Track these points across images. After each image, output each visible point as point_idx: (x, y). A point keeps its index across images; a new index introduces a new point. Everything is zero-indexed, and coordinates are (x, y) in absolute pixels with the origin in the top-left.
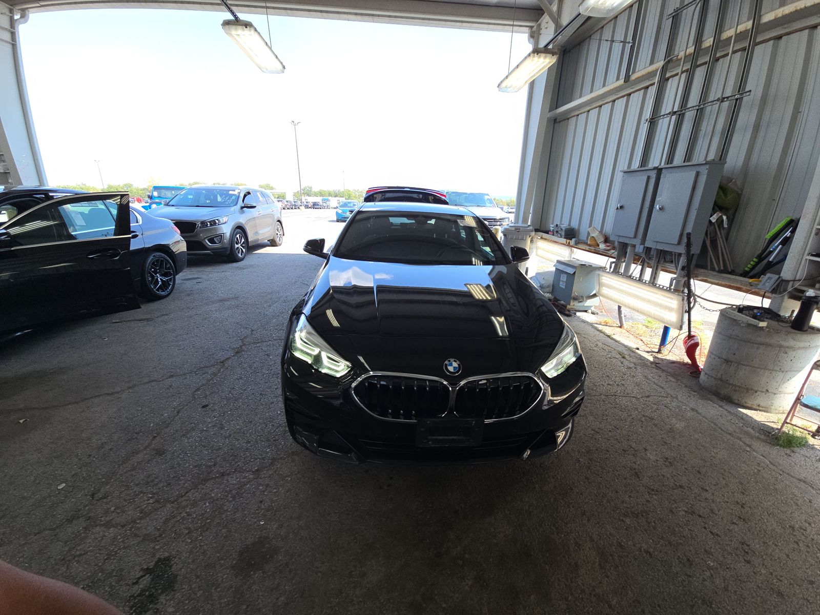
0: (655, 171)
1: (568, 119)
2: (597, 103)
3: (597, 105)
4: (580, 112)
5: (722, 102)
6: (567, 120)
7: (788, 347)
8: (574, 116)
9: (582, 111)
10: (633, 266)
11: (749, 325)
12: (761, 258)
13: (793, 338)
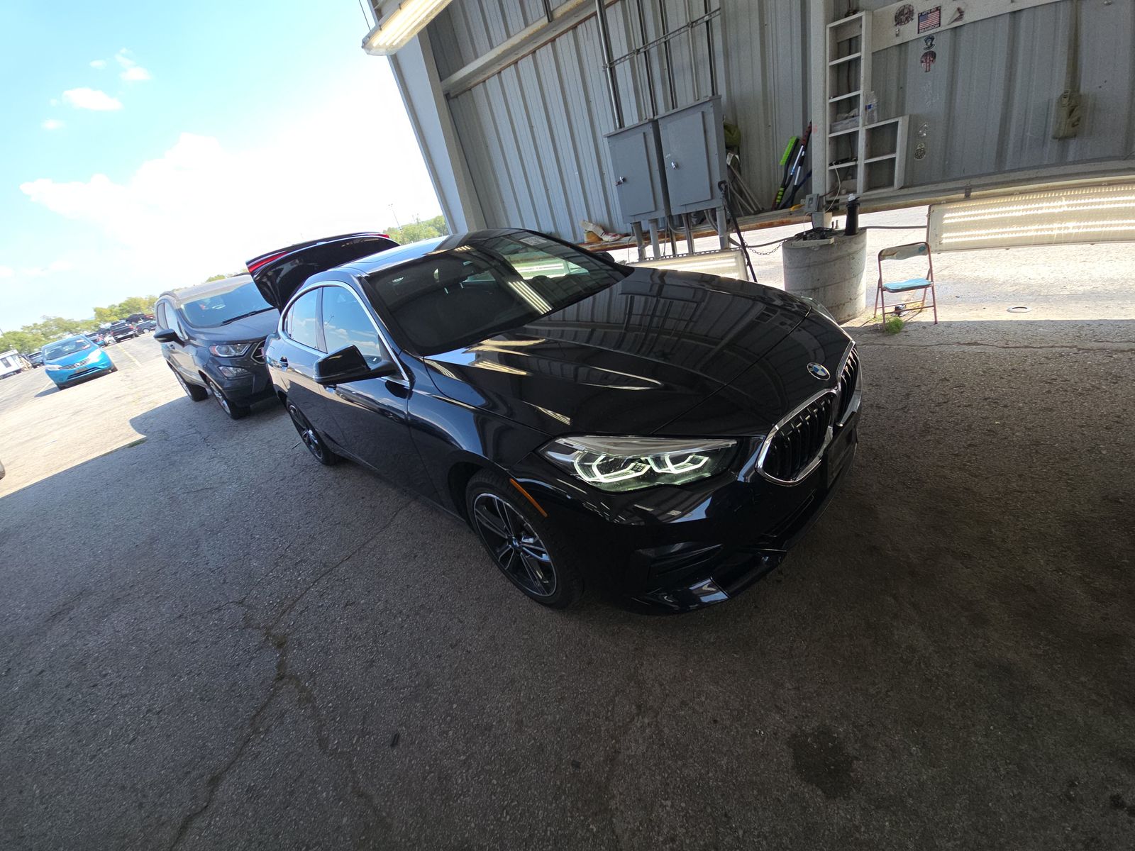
0: (651, 125)
1: (470, 90)
2: (511, 59)
3: (509, 62)
4: (486, 76)
5: (692, 27)
6: (467, 92)
7: (854, 253)
8: (478, 84)
9: (489, 74)
10: (661, 246)
11: (822, 247)
12: (785, 186)
13: (856, 244)
